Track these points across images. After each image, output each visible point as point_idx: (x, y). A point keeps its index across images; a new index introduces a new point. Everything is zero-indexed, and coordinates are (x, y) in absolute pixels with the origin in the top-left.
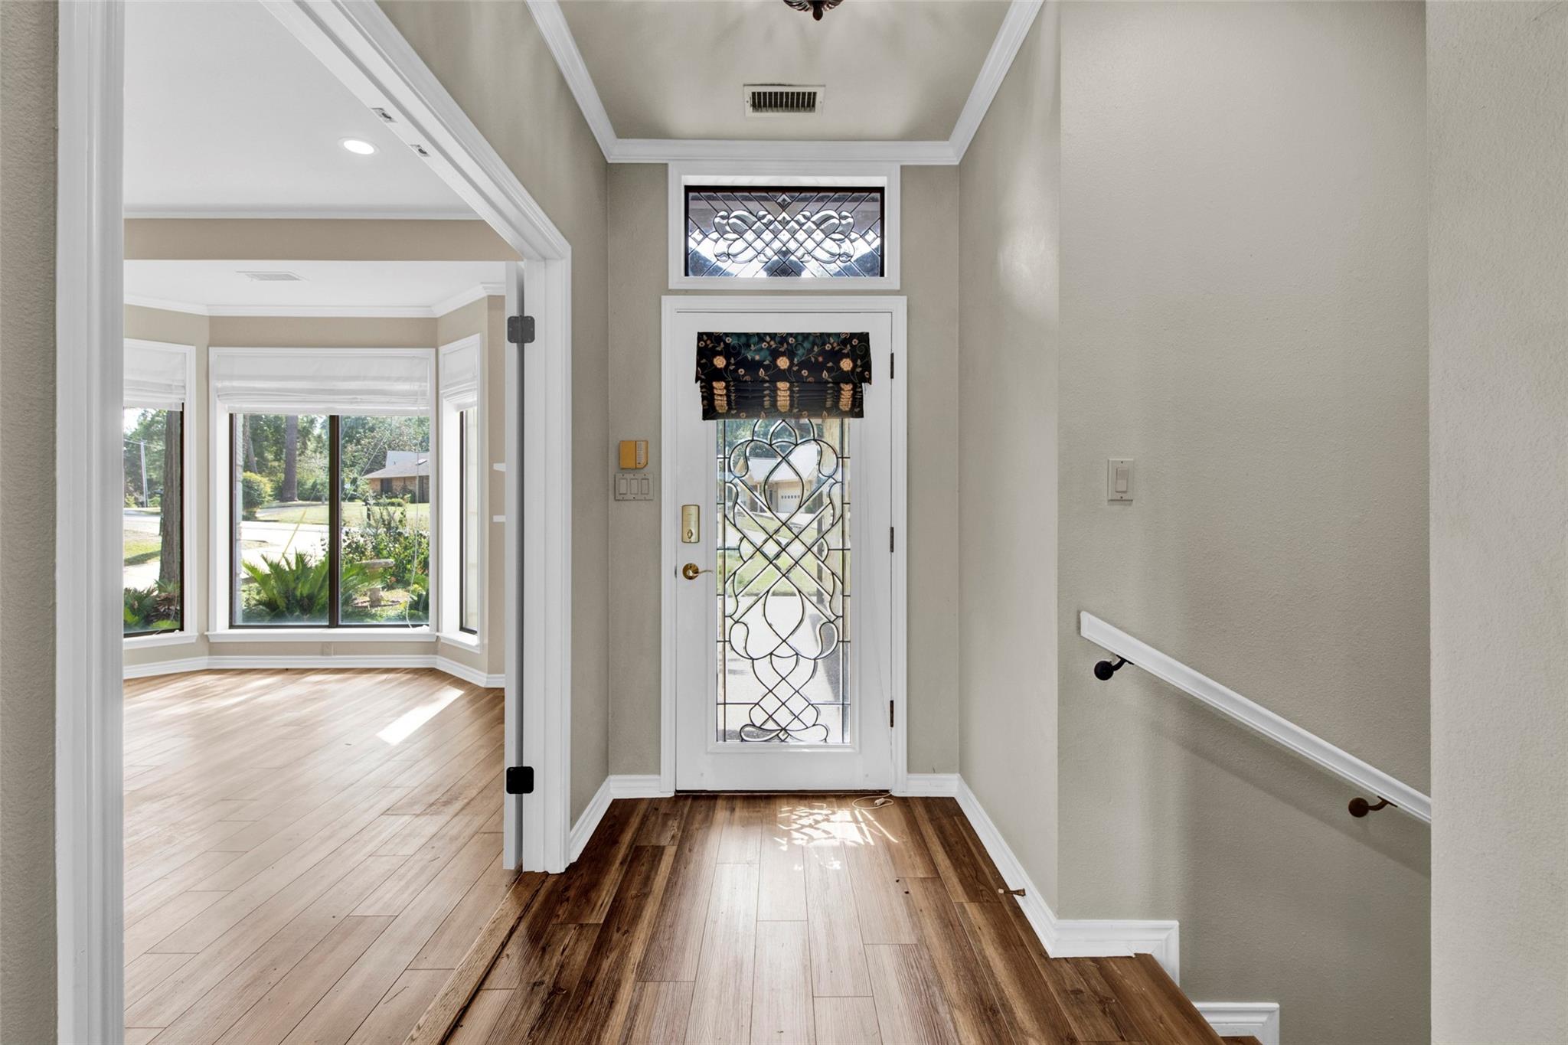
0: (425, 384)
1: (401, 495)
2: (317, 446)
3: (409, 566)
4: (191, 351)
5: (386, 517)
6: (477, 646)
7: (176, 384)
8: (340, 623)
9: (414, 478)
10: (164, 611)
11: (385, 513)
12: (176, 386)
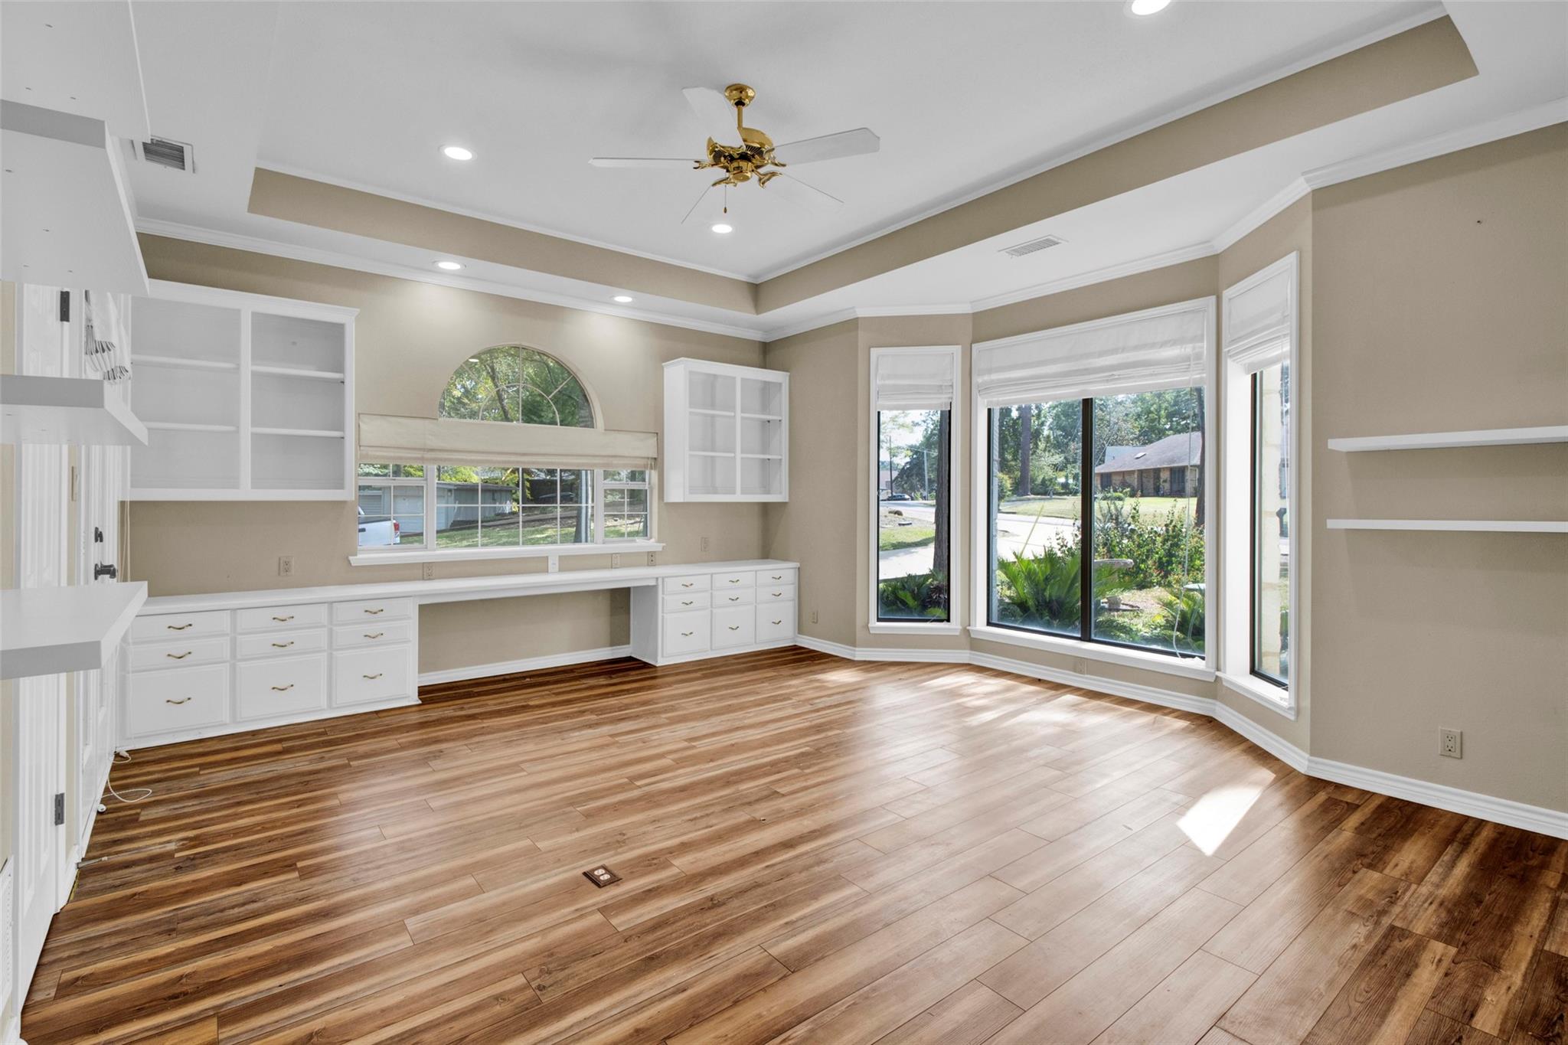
0: (1200, 344)
1: (1120, 489)
2: (1046, 446)
3: (1142, 566)
4: (957, 350)
5: (1114, 511)
6: (1290, 709)
7: (946, 384)
8: (1093, 637)
9: (1132, 472)
10: (936, 598)
11: (1112, 507)
12: (946, 386)
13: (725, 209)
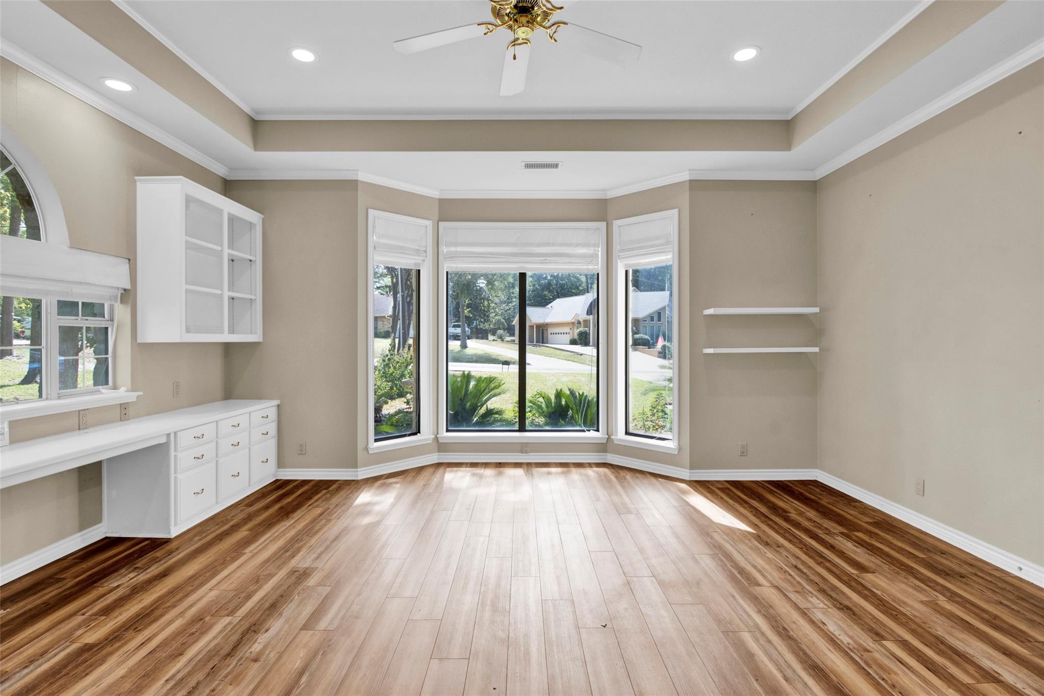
0: (597, 249)
4: (428, 224)
6: (676, 448)
7: (421, 249)
8: (527, 428)
13: (515, 55)
